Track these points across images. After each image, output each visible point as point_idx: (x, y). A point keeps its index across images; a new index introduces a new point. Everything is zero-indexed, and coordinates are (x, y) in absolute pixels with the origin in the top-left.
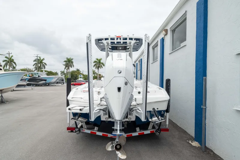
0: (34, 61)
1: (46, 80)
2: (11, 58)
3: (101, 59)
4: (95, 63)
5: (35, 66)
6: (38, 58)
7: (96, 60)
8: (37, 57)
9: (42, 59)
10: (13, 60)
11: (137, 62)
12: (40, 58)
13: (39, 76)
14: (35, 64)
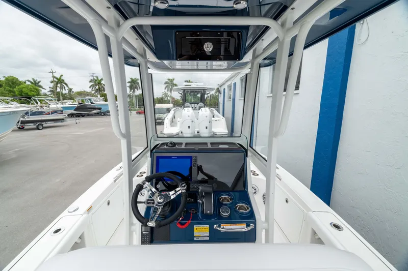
0: (90, 82)
1: (100, 109)
2: (60, 78)
3: (173, 79)
4: (167, 85)
5: (92, 88)
6: (95, 78)
7: (168, 81)
8: (93, 76)
9: (99, 79)
10: (63, 80)
11: (226, 86)
12: (97, 77)
13: (92, 103)
14: (91, 86)
